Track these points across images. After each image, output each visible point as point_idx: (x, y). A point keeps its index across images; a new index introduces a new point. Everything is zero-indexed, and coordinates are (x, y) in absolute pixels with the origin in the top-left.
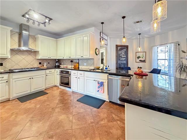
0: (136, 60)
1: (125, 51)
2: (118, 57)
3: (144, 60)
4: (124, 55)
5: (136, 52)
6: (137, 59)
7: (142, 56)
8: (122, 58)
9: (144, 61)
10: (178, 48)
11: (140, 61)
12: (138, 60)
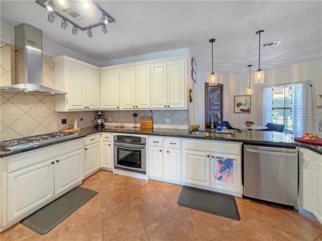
0: (234, 109)
1: (219, 94)
2: (208, 104)
3: (248, 109)
4: (216, 102)
5: (235, 96)
6: (236, 107)
7: (245, 103)
8: (214, 106)
9: (248, 111)
10: (310, 90)
11: (241, 110)
12: (238, 110)
